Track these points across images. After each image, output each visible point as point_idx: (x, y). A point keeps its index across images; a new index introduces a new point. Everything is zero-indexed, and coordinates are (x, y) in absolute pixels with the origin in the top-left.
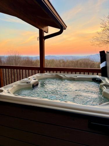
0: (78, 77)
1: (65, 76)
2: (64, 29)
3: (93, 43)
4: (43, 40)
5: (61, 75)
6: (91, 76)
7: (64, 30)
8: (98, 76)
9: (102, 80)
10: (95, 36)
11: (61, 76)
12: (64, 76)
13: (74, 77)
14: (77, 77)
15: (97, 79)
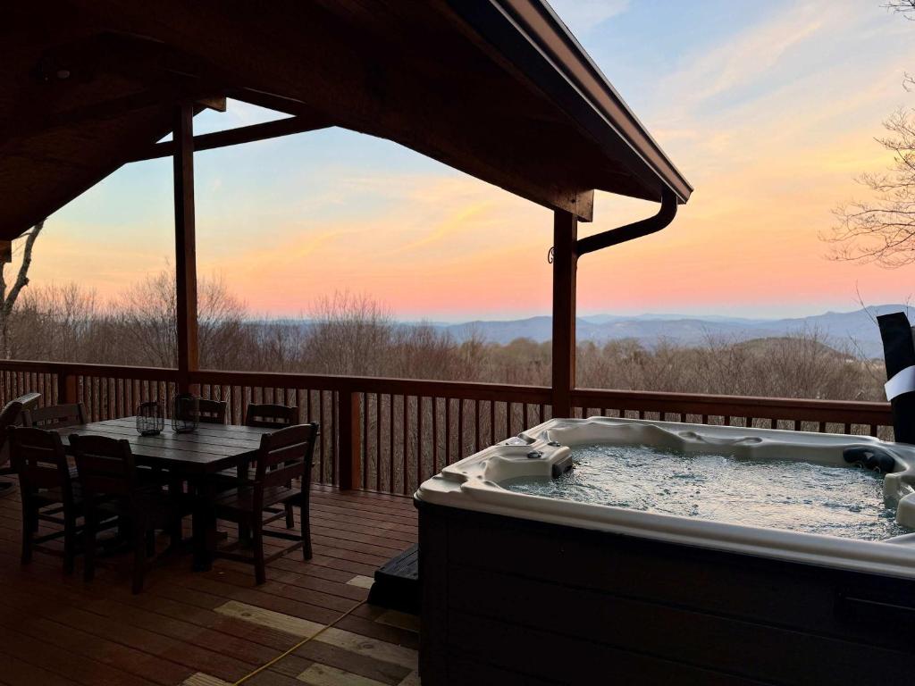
0: (766, 441)
1: (697, 434)
2: (681, 203)
3: (838, 243)
4: (574, 256)
5: (675, 428)
6: (837, 439)
7: (680, 207)
8: (875, 442)
9: (899, 460)
10: (853, 204)
11: (676, 433)
12: (692, 435)
13: (745, 444)
14: (759, 440)
15: (869, 456)
